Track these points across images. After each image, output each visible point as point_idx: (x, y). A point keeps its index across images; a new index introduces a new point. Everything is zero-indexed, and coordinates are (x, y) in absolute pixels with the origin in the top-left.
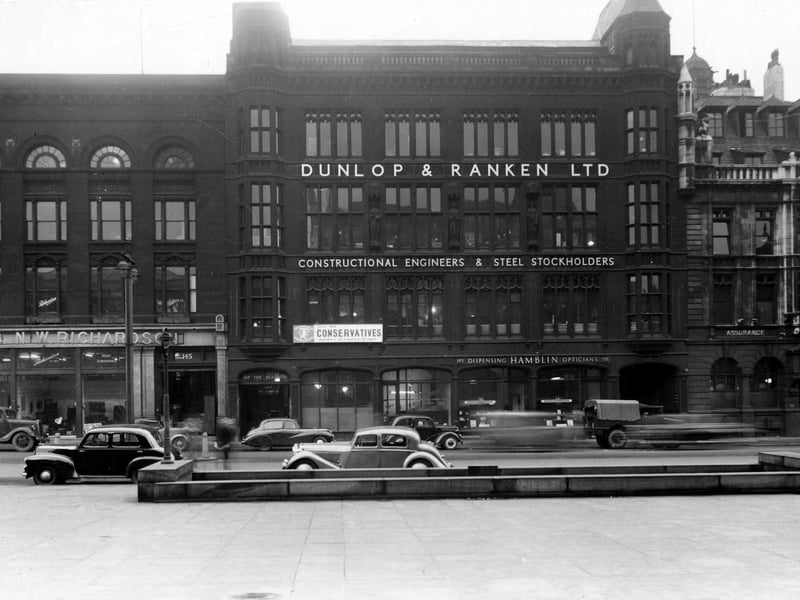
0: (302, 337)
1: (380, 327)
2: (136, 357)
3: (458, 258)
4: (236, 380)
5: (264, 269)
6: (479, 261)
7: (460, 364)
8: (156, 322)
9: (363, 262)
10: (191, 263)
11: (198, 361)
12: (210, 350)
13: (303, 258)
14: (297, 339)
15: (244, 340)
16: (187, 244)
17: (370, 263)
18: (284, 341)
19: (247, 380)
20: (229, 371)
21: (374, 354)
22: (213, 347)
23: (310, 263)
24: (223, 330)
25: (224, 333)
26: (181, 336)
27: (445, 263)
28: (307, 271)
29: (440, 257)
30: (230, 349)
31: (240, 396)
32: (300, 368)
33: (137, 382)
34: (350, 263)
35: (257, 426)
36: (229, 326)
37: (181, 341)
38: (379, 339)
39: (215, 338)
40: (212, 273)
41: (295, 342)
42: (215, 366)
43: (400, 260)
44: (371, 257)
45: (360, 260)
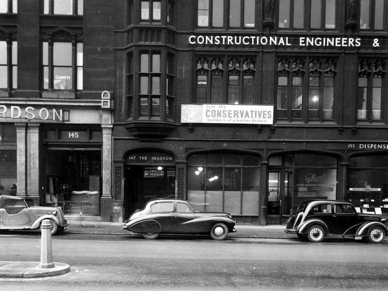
0: (190, 116)
1: (271, 108)
2: (20, 134)
3: (355, 37)
4: (121, 159)
5: (154, 43)
6: (376, 41)
7: (351, 150)
8: (41, 97)
9: (255, 40)
10: (78, 39)
11: (85, 139)
12: (95, 129)
13: (194, 34)
14: (185, 119)
15: (131, 119)
16: (75, 18)
17: (263, 40)
18: (172, 120)
19: (133, 161)
20: (114, 150)
21: (263, 137)
22: (100, 125)
23: (201, 40)
24: (109, 107)
25: (111, 111)
26: (66, 113)
27: (341, 43)
28: (198, 49)
29: (335, 37)
30: (116, 127)
31: (125, 177)
32: (187, 149)
33: (20, 159)
34: (242, 40)
35: (142, 207)
36: (115, 103)
37: (66, 118)
38: (270, 121)
39: (101, 117)
40: (99, 49)
41: (182, 121)
42: (100, 145)
43: (294, 38)
44: (264, 35)
45: (253, 38)
